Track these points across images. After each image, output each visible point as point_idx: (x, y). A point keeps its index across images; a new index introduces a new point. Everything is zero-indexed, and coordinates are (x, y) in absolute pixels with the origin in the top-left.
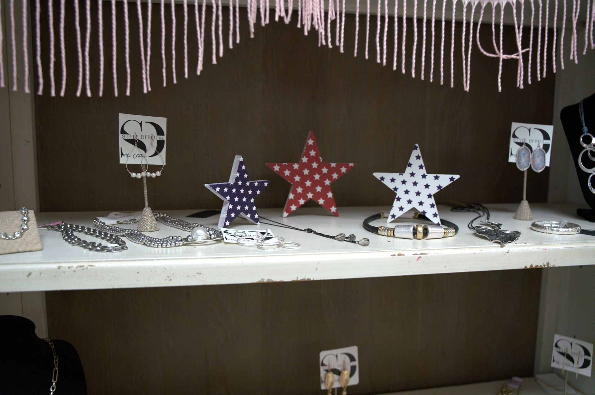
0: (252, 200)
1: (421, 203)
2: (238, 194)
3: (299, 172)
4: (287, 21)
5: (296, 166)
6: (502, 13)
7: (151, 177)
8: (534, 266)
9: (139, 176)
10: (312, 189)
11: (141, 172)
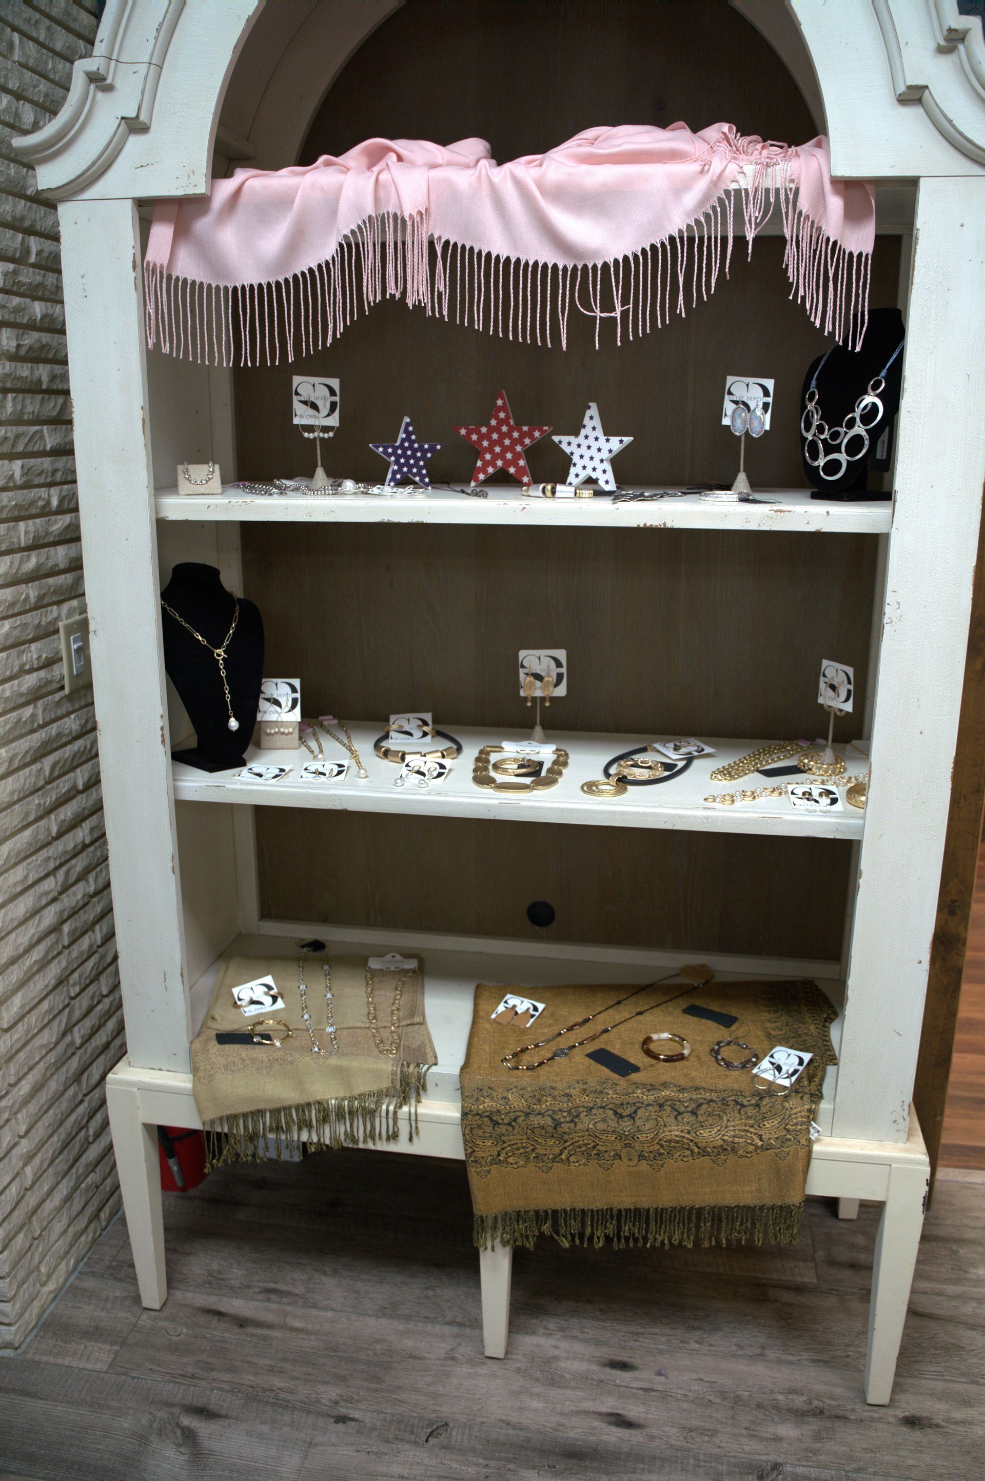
0: (422, 463)
1: (594, 469)
2: (404, 455)
3: (488, 437)
4: (398, 296)
5: (484, 430)
6: (599, 272)
7: (323, 438)
8: (648, 525)
9: (311, 436)
10: (502, 456)
11: (313, 431)
